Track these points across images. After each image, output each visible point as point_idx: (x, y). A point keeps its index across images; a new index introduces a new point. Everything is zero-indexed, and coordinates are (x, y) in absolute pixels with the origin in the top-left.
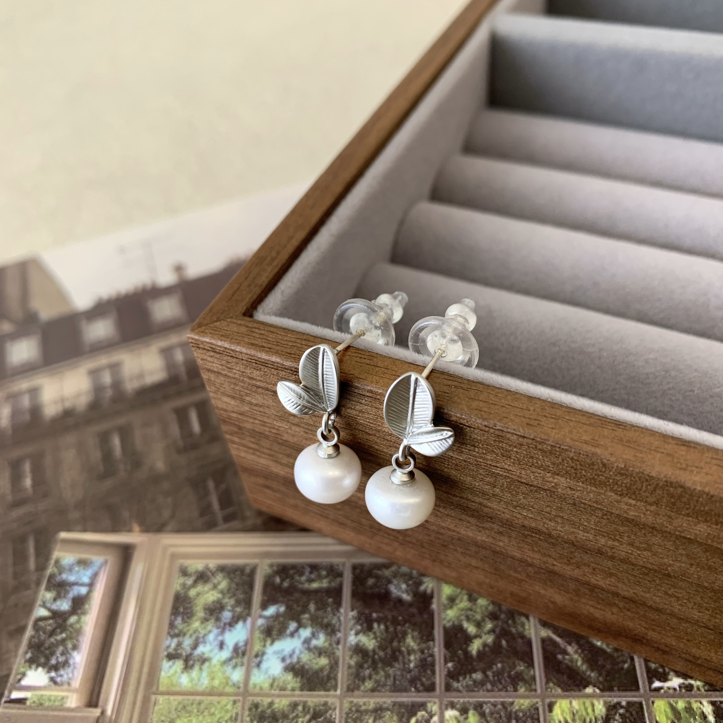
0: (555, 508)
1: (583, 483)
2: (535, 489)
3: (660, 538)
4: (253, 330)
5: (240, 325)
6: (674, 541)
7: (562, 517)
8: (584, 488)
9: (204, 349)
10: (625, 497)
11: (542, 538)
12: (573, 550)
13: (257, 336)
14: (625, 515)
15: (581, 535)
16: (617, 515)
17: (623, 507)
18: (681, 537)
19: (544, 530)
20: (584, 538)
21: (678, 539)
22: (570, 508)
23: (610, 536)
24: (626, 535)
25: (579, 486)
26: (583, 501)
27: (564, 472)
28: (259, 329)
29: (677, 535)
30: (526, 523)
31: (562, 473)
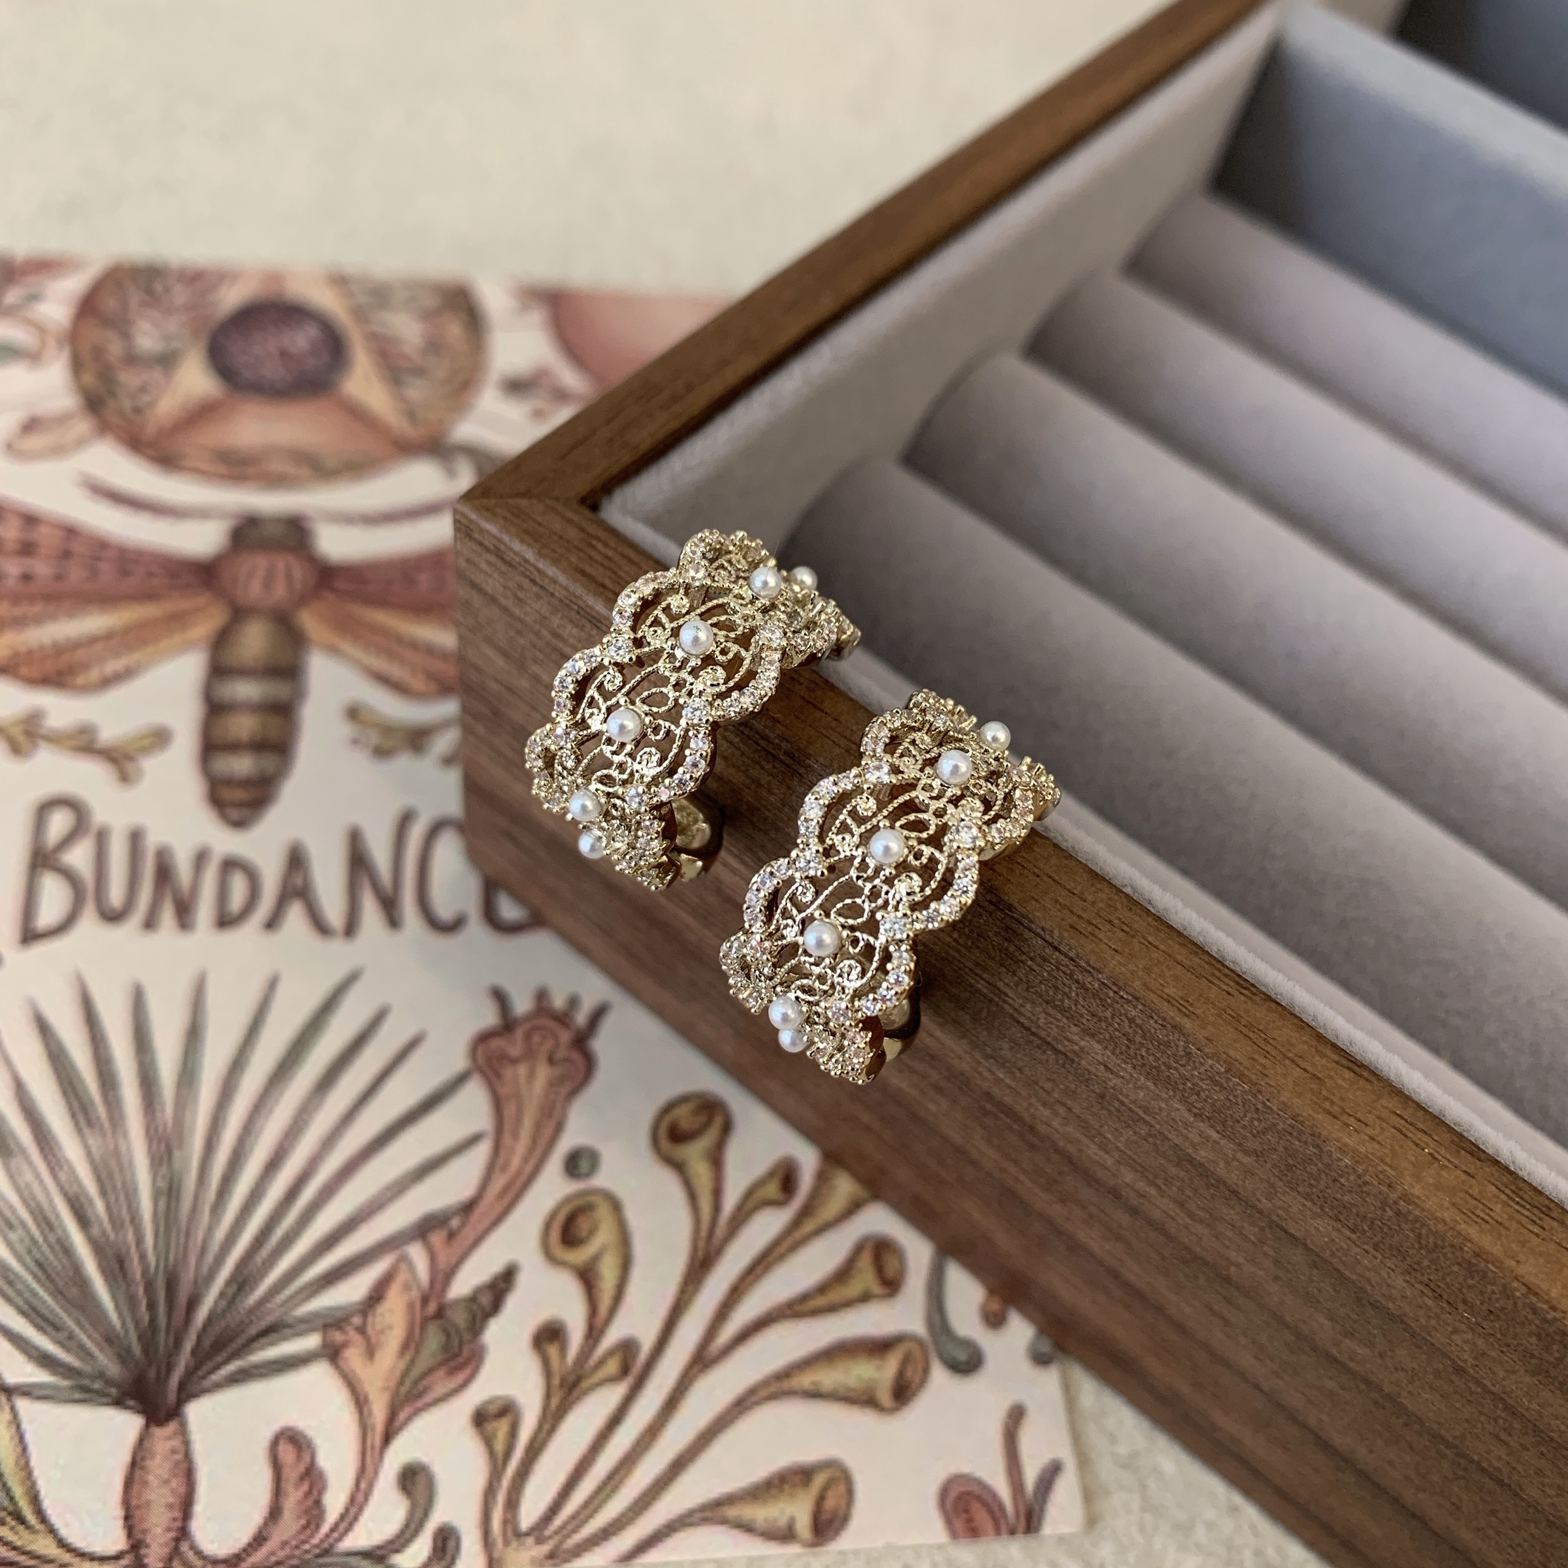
0: (1062, 1087)
1: (1134, 1068)
2: (1039, 1042)
3: (1238, 1213)
4: (594, 542)
5: (570, 521)
6: (1263, 1229)
7: (1070, 1109)
8: (1131, 1076)
9: (481, 544)
10: (1203, 1121)
11: (1016, 1127)
12: (1066, 1169)
13: (598, 558)
14: (1190, 1151)
15: (1092, 1150)
16: (1177, 1145)
17: (1191, 1136)
18: (1278, 1226)
19: (1026, 1116)
20: (1097, 1158)
21: (1271, 1228)
22: (1091, 1099)
23: (1147, 1174)
24: (1178, 1184)
25: (1124, 1069)
26: (1120, 1097)
27: (1107, 1036)
28: (606, 544)
29: (1271, 1221)
30: (996, 1092)
31: (1102, 1037)
